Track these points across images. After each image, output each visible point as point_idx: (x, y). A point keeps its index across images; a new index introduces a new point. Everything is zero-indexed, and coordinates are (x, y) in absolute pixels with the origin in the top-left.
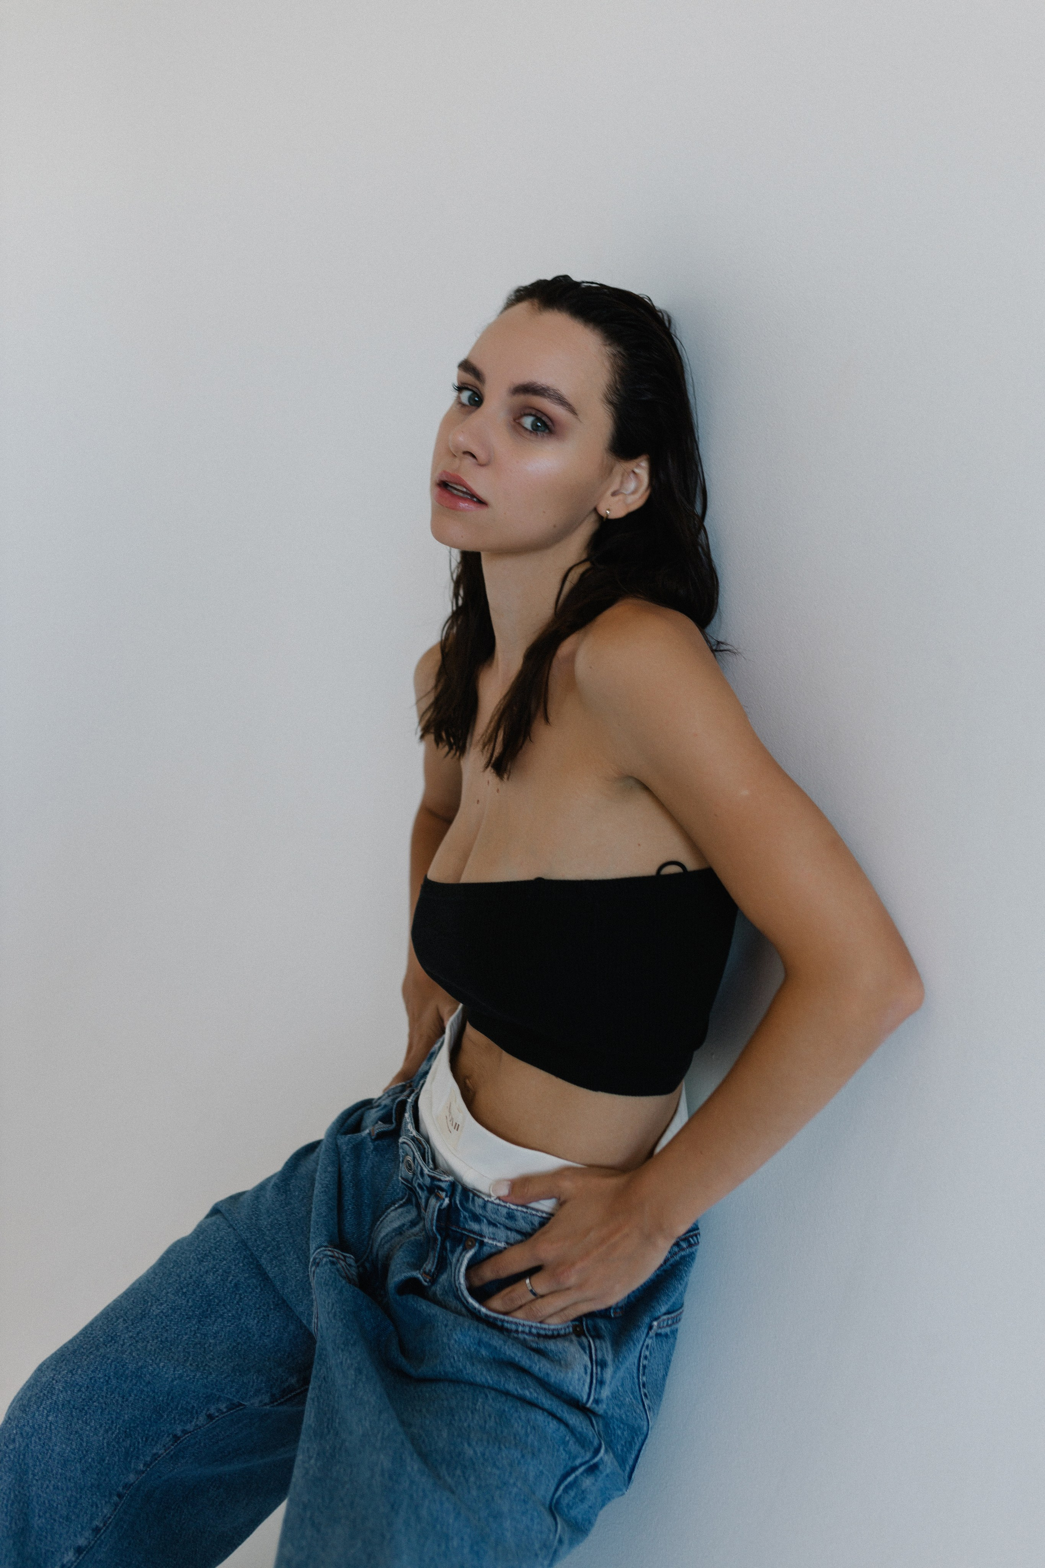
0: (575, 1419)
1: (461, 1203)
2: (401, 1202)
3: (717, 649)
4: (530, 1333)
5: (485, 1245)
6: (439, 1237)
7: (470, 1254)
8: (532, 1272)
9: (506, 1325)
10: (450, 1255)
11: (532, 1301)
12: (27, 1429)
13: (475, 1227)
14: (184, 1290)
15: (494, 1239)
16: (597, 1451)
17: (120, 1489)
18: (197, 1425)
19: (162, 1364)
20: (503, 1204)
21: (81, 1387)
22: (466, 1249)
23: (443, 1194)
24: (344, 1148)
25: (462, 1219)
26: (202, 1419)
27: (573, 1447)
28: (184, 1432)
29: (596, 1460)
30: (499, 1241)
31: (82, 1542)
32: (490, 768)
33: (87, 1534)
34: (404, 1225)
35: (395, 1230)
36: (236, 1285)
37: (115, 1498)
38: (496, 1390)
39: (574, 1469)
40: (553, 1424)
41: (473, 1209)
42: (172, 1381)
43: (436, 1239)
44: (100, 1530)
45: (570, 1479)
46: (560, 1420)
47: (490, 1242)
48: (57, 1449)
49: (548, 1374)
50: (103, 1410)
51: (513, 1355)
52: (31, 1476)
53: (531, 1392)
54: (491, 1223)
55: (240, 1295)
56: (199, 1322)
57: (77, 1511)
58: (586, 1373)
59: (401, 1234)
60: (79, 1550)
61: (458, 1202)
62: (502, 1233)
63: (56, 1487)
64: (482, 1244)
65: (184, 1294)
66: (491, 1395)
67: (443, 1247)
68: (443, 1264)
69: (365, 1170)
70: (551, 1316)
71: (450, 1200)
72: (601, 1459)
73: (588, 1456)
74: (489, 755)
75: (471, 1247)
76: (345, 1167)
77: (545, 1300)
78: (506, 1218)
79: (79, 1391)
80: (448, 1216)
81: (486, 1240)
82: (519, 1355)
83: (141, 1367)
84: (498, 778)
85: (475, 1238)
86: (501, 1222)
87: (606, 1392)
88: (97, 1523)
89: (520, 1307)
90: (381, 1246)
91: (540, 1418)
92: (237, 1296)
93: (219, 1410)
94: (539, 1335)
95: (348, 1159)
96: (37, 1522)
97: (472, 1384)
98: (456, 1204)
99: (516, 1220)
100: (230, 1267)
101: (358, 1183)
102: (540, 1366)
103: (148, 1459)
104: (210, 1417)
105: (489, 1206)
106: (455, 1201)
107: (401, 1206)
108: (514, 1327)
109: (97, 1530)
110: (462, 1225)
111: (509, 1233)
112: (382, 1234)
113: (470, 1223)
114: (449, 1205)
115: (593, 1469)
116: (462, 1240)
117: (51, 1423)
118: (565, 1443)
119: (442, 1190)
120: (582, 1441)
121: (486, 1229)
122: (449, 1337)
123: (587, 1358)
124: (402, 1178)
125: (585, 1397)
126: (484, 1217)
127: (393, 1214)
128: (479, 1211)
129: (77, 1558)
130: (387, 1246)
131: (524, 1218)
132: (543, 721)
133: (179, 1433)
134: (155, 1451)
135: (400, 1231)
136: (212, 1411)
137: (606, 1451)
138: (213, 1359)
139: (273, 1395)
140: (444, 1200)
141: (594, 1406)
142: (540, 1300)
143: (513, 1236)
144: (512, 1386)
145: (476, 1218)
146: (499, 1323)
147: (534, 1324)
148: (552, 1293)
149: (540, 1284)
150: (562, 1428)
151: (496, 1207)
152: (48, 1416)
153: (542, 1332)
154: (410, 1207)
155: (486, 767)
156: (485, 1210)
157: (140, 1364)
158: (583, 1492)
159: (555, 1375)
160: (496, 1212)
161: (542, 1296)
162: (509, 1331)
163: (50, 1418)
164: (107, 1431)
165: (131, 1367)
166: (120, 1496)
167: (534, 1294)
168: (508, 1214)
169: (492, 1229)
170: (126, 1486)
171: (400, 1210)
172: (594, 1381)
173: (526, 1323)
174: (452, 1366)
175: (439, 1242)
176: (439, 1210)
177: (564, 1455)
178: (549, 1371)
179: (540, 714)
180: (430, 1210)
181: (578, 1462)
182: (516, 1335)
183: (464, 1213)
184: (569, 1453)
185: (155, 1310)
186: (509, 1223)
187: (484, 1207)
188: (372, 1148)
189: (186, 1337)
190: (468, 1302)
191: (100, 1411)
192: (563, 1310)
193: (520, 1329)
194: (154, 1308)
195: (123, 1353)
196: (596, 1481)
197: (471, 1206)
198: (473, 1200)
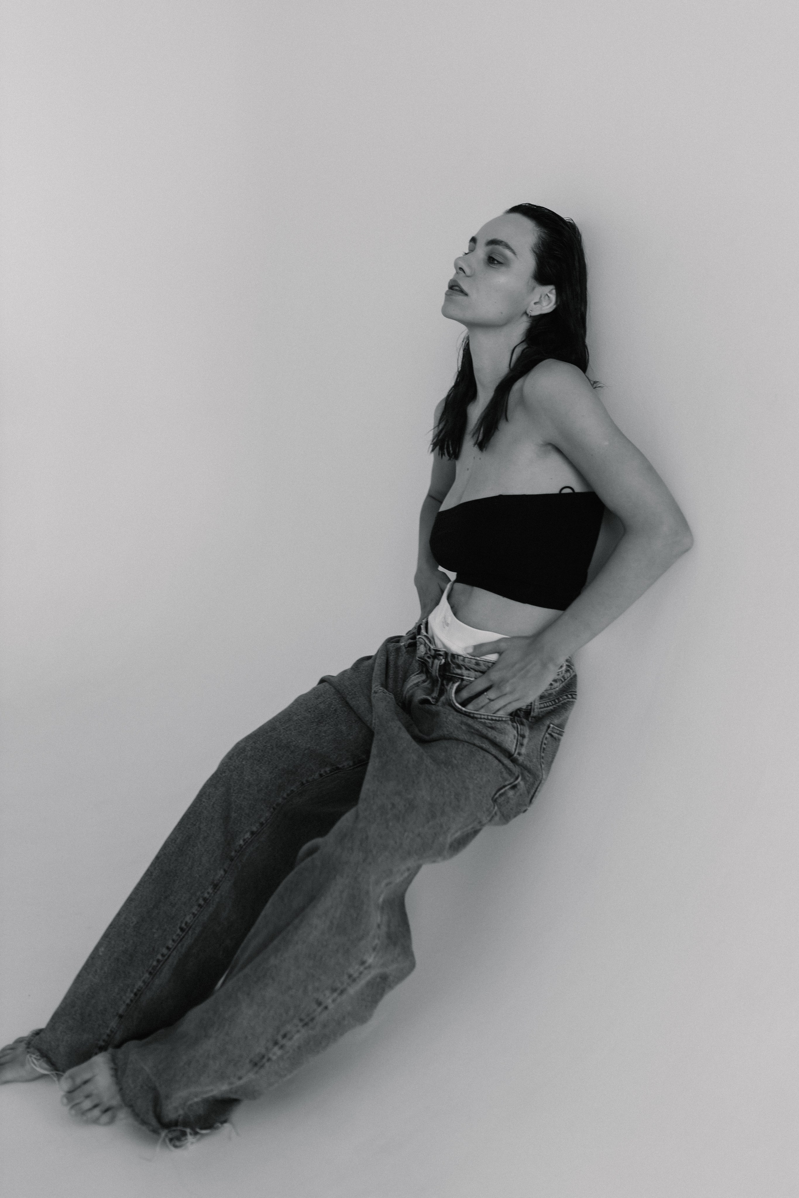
0: (507, 761)
1: (451, 661)
2: (418, 672)
3: (594, 385)
4: (487, 719)
5: (464, 681)
6: (439, 679)
7: (457, 684)
8: (487, 690)
9: (475, 715)
10: (446, 687)
11: (488, 703)
12: (231, 767)
13: (459, 671)
14: (310, 710)
15: (469, 677)
16: (517, 778)
17: (274, 805)
18: (313, 779)
20: (473, 658)
21: (259, 749)
22: (454, 683)
23: (441, 657)
24: (391, 649)
25: (452, 669)
26: (316, 776)
27: (505, 775)
28: (307, 781)
29: (516, 782)
30: (471, 678)
31: (254, 829)
32: (476, 446)
33: (257, 825)
34: (419, 682)
35: (414, 684)
36: (335, 710)
37: (272, 810)
38: (468, 742)
39: (504, 786)
40: (496, 762)
41: (457, 662)
42: (305, 751)
43: (438, 680)
44: (263, 824)
45: (502, 791)
46: (500, 761)
47: (467, 678)
48: (246, 778)
49: (495, 737)
50: (269, 762)
51: (478, 728)
52: (232, 791)
53: (486, 745)
54: (467, 669)
55: (337, 715)
56: (317, 725)
57: (253, 812)
58: (515, 738)
59: (418, 686)
60: (253, 833)
61: (449, 660)
62: (473, 673)
63: (244, 798)
64: (463, 680)
65: (309, 712)
66: (466, 744)
67: (442, 684)
68: (442, 692)
69: (401, 662)
70: (498, 710)
71: (445, 660)
72: (519, 783)
73: (512, 780)
74: (476, 439)
75: (457, 682)
76: (391, 658)
77: (495, 701)
78: (475, 665)
79: (258, 751)
80: (445, 668)
81: (465, 678)
82: (481, 727)
83: (290, 742)
84: (480, 452)
85: (459, 677)
86: (472, 667)
87: (523, 751)
88: (262, 820)
89: (482, 707)
90: (408, 691)
91: (490, 757)
92: (336, 715)
93: (325, 772)
94: (492, 720)
95: (393, 654)
96: (233, 815)
97: (457, 740)
98: (448, 662)
99: (480, 666)
100: (332, 702)
101: (396, 666)
102: (491, 734)
103: (289, 792)
104: (321, 775)
105: (466, 659)
107: (417, 674)
108: (479, 716)
109: (262, 824)
110: (451, 671)
111: (476, 673)
112: (408, 686)
113: (457, 670)
114: (445, 663)
115: (514, 787)
116: (452, 679)
118: (501, 773)
119: (441, 655)
120: (510, 772)
121: (465, 672)
122: (447, 718)
123: (515, 732)
124: (419, 658)
125: (513, 750)
126: (463, 665)
127: (413, 677)
128: (461, 663)
129: (251, 837)
130: (411, 691)
131: (484, 664)
132: (505, 420)
133: (304, 782)
134: (292, 789)
135: (417, 685)
136: (322, 772)
137: (522, 780)
138: (324, 742)
140: (442, 660)
141: (518, 756)
142: (492, 703)
143: (478, 674)
144: (477, 741)
145: (459, 667)
146: (472, 715)
147: (489, 714)
148: (498, 698)
149: (491, 694)
150: (501, 765)
151: (469, 659)
152: (242, 761)
153: (494, 718)
154: (422, 674)
155: (475, 445)
156: (465, 662)
157: (289, 740)
158: (508, 798)
159: (499, 738)
160: (470, 662)
161: (493, 700)
162: (477, 718)
163: (243, 763)
164: (270, 773)
165: (285, 742)
166: (274, 809)
167: (490, 699)
168: (476, 662)
169: (467, 672)
170: (278, 805)
171: (417, 676)
172: (519, 743)
173: (485, 714)
174: (447, 731)
175: (440, 682)
176: (440, 666)
177: (501, 779)
178: (496, 736)
179: (504, 416)
180: (435, 666)
181: (507, 783)
182: (480, 720)
183: (453, 666)
184: (503, 778)
185: (295, 718)
186: (477, 668)
187: (463, 661)
188: (405, 651)
189: (311, 731)
190: (456, 706)
192: (505, 706)
193: (483, 717)
194: (295, 717)
195: (280, 735)
196: (515, 793)
197: (456, 661)
198: (458, 658)
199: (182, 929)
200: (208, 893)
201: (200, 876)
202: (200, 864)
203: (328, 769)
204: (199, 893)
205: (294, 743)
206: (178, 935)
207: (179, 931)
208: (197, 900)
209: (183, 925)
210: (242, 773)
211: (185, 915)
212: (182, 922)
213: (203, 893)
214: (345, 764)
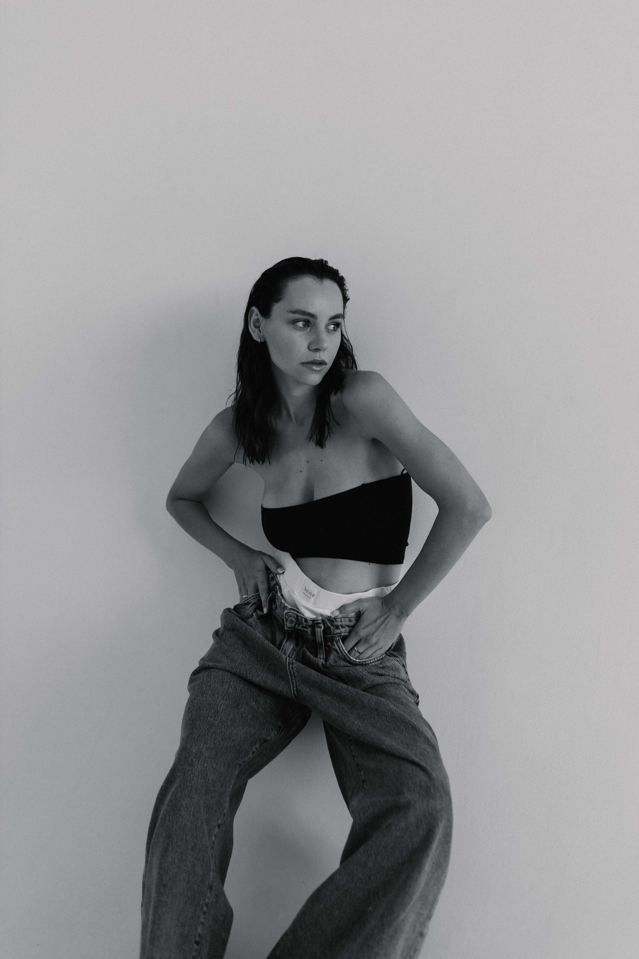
1: (330, 625)
4: (375, 661)
6: (323, 642)
9: (367, 662)
10: (332, 647)
15: (346, 632)
18: (249, 758)
19: (238, 729)
23: (321, 625)
25: (332, 631)
28: (243, 762)
31: (220, 822)
33: (222, 817)
43: (322, 644)
48: (211, 778)
50: (222, 756)
54: (343, 627)
60: (219, 826)
62: (347, 629)
64: (341, 637)
67: (327, 645)
68: (329, 652)
71: (324, 626)
75: (339, 640)
78: (349, 622)
80: (324, 632)
81: (343, 634)
85: (338, 636)
86: (347, 624)
88: (225, 811)
93: (256, 748)
99: (352, 621)
104: (253, 753)
105: (342, 620)
106: (327, 625)
109: (225, 815)
113: (336, 630)
114: (325, 628)
116: (334, 639)
117: (206, 768)
119: (320, 623)
121: (342, 630)
124: (288, 628)
126: (338, 625)
133: (241, 763)
134: (236, 773)
139: (277, 730)
140: (322, 627)
142: (362, 655)
145: (336, 627)
157: (230, 731)
161: (362, 653)
167: (359, 653)
169: (344, 629)
180: (318, 633)
182: (371, 664)
183: (332, 628)
187: (341, 622)
191: (221, 757)
193: (372, 661)
197: (336, 623)
198: (336, 620)
199: (197, 943)
200: (208, 898)
201: (198, 886)
202: (194, 874)
203: (257, 746)
204: (201, 902)
205: (235, 732)
206: (196, 950)
207: (196, 947)
208: (202, 909)
209: (197, 939)
210: (207, 775)
211: (196, 928)
212: (195, 937)
213: (204, 900)
214: (273, 735)
